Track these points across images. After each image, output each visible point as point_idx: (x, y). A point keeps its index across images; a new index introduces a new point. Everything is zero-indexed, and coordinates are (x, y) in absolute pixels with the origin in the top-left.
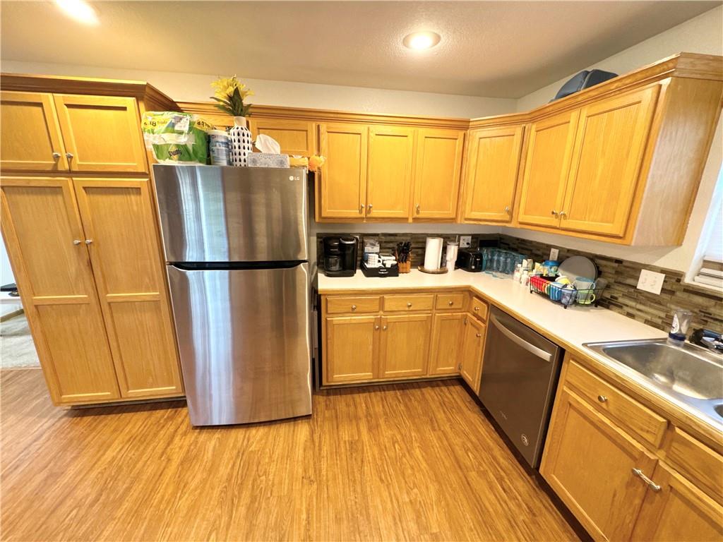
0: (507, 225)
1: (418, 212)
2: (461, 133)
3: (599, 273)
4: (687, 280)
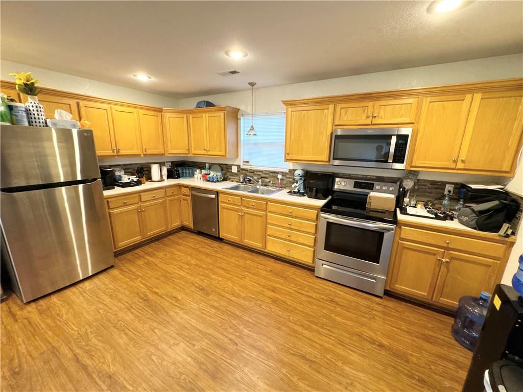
0: (188, 155)
1: (146, 151)
2: (160, 114)
3: (222, 170)
4: (241, 167)
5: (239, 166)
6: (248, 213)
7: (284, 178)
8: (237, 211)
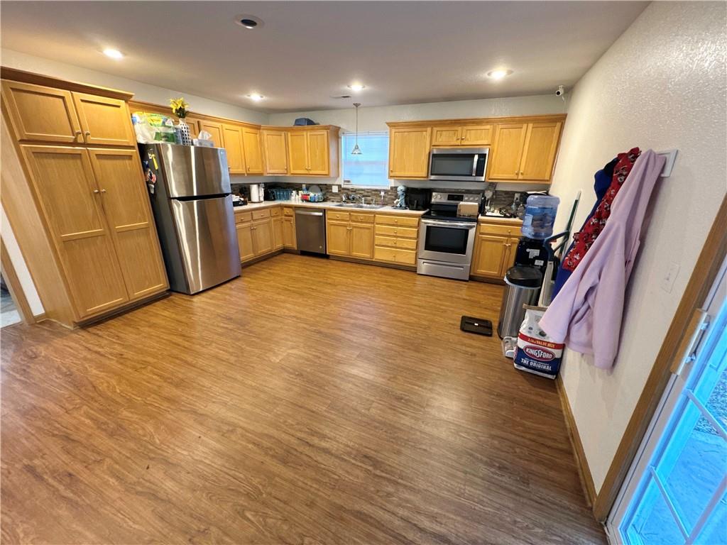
0: (287, 175)
1: (249, 171)
2: (258, 131)
4: (342, 187)
5: (339, 186)
6: (355, 227)
7: (386, 195)
8: (345, 226)
